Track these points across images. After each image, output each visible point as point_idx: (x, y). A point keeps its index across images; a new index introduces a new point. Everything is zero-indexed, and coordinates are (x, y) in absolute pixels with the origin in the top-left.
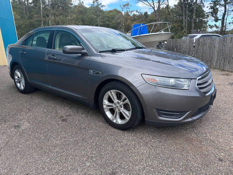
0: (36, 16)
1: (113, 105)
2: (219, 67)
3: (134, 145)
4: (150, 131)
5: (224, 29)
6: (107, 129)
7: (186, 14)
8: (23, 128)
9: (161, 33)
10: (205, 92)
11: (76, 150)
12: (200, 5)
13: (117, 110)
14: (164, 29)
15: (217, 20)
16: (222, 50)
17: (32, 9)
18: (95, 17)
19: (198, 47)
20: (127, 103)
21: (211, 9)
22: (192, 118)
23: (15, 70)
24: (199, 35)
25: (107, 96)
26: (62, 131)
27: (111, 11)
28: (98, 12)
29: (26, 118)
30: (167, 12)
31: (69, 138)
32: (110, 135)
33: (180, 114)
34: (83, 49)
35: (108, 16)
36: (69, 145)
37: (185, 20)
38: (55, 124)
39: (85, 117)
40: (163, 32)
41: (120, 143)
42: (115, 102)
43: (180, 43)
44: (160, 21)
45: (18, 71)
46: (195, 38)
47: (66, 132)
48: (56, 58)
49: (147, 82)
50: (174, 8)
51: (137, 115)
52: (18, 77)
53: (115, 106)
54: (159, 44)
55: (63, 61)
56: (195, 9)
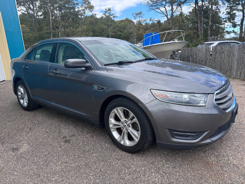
0: (45, 28)
1: (121, 124)
2: (240, 77)
3: (145, 172)
4: (163, 154)
5: (243, 35)
6: (114, 152)
7: (201, 21)
8: (21, 151)
9: (174, 42)
10: (224, 109)
11: (77, 178)
12: (216, 12)
13: (125, 129)
14: (178, 38)
15: (234, 26)
16: (242, 58)
17: (42, 21)
18: (106, 27)
19: (215, 56)
20: (135, 123)
21: (228, 15)
22: (211, 139)
23: (18, 86)
24: (216, 43)
25: (113, 114)
26: (63, 155)
27: (122, 21)
28: (110, 22)
29: (26, 138)
30: (181, 19)
31: (70, 163)
32: (117, 159)
33: (196, 134)
34: (87, 62)
35: (120, 26)
36: (70, 171)
37: (201, 27)
38: (56, 145)
39: (90, 137)
40: (176, 41)
41: (128, 168)
42: (122, 121)
43: (196, 52)
44: (174, 29)
45: (21, 87)
46: (211, 46)
47: (68, 155)
48: (58, 72)
49: (156, 99)
50: (188, 15)
51: (147, 137)
52: (22, 93)
53: (122, 126)
54: (172, 53)
55: (70, 76)
56: (211, 15)
